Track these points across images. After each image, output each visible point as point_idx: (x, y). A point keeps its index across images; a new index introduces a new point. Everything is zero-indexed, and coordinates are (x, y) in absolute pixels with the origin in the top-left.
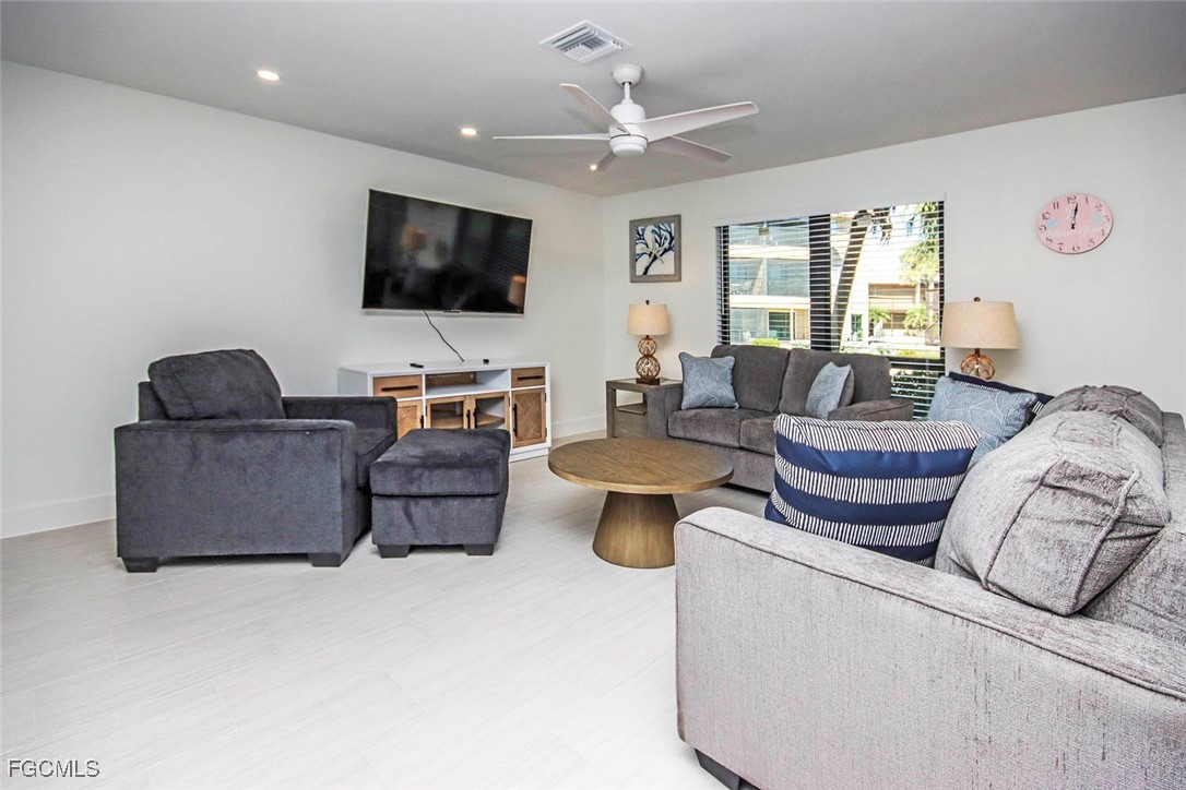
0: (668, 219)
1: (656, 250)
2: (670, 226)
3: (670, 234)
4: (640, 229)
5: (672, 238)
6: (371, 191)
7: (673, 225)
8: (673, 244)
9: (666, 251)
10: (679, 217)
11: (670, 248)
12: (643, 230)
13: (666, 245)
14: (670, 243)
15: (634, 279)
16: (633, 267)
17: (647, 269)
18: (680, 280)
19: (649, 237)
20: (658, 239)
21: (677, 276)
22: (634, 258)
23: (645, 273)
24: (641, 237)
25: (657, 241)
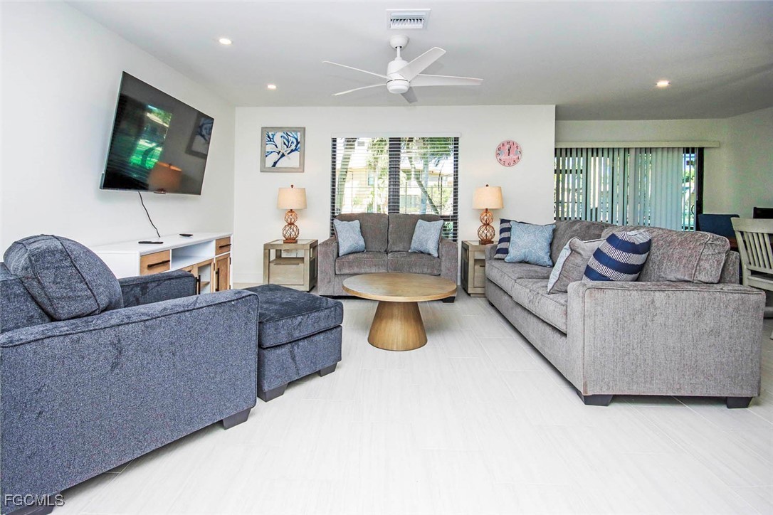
0: (296, 130)
1: (284, 149)
2: (296, 135)
3: (297, 140)
4: (270, 134)
5: (298, 143)
6: (124, 73)
7: (299, 134)
8: (298, 146)
9: (292, 151)
10: (304, 129)
11: (296, 150)
12: (273, 135)
13: (293, 147)
14: (296, 146)
15: (264, 170)
16: (263, 162)
17: (275, 163)
18: (303, 171)
19: (278, 139)
20: (287, 143)
21: (301, 168)
22: (265, 155)
23: (274, 166)
24: (271, 140)
25: (285, 144)
